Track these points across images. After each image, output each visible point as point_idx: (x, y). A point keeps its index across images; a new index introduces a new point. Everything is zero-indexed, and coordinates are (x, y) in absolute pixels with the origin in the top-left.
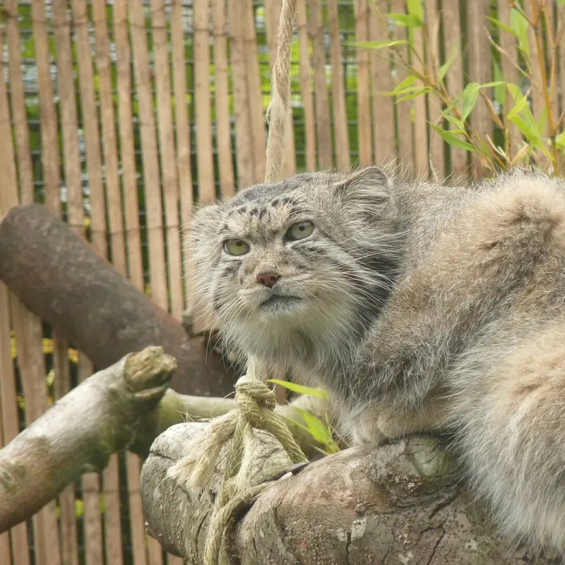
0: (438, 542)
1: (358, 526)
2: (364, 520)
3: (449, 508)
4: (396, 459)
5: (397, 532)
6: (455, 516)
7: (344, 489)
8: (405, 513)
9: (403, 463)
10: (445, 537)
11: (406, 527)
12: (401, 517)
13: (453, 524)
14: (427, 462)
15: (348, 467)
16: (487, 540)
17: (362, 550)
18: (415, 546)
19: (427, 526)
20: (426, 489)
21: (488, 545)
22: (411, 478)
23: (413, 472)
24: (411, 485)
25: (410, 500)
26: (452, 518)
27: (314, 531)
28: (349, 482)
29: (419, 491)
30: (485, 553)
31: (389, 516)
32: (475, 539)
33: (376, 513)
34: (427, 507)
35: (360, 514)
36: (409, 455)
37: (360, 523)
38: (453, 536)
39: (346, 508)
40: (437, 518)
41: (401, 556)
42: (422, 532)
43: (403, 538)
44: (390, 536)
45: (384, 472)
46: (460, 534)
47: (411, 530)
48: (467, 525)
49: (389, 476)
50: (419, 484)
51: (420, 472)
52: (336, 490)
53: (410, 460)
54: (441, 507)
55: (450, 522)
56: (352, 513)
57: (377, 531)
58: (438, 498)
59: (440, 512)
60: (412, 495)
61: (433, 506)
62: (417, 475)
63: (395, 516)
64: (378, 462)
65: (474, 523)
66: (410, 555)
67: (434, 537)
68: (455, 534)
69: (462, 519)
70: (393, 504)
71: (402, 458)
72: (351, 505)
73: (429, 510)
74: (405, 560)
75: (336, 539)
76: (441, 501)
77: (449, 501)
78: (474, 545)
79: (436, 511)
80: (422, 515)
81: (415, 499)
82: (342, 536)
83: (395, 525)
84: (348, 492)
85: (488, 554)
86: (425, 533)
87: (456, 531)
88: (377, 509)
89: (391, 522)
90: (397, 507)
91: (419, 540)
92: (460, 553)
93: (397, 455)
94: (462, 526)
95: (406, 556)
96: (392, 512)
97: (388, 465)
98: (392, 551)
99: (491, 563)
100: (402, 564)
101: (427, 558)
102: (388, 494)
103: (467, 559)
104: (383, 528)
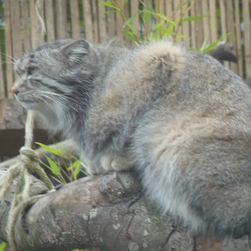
0: (132, 219)
1: (93, 212)
2: (96, 210)
3: (137, 204)
4: (112, 181)
5: (112, 215)
6: (140, 207)
7: (86, 195)
8: (116, 206)
10: (136, 216)
11: (117, 213)
12: (114, 208)
13: (139, 211)
14: (126, 182)
15: (87, 186)
16: (155, 217)
17: (95, 224)
18: (121, 221)
19: (126, 212)
20: (126, 195)
21: (156, 220)
22: (120, 189)
23: (121, 187)
24: (120, 193)
25: (119, 200)
26: (138, 208)
27: (71, 215)
28: (88, 192)
29: (123, 196)
30: (154, 224)
31: (108, 207)
32: (150, 218)
33: (102, 206)
34: (127, 203)
35: (94, 207)
36: (118, 179)
37: (94, 211)
38: (139, 216)
39: (87, 204)
40: (131, 208)
41: (114, 226)
42: (124, 215)
43: (115, 218)
44: (109, 216)
45: (106, 187)
46: (142, 215)
47: (119, 214)
48: (146, 211)
49: (109, 189)
50: (123, 192)
51: (123, 187)
52: (82, 196)
53: (119, 181)
54: (133, 203)
55: (138, 209)
56: (90, 206)
57: (103, 215)
58: (132, 199)
59: (133, 205)
60: (119, 198)
61: (130, 202)
63: (112, 207)
64: (103, 183)
65: (149, 210)
66: (119, 225)
67: (129, 217)
68: (140, 215)
69: (143, 208)
70: (110, 202)
71: (115, 181)
72: (90, 203)
73: (128, 204)
74: (116, 228)
75: (82, 218)
76: (133, 200)
77: (137, 200)
78: (149, 220)
79: (130, 205)
80: (124, 207)
81: (121, 199)
82: (85, 217)
83: (111, 212)
84: (88, 197)
85: (156, 224)
86: (126, 215)
87: (140, 214)
88: (102, 204)
89: (109, 210)
90: (112, 203)
91: (123, 218)
92: (143, 224)
93: (112, 179)
94: (143, 211)
95: (116, 225)
96: (110, 206)
97: (108, 184)
98: (110, 224)
99: (157, 228)
100: (114, 229)
101: (127, 226)
102: (108, 197)
103: (146, 226)
104: (106, 213)
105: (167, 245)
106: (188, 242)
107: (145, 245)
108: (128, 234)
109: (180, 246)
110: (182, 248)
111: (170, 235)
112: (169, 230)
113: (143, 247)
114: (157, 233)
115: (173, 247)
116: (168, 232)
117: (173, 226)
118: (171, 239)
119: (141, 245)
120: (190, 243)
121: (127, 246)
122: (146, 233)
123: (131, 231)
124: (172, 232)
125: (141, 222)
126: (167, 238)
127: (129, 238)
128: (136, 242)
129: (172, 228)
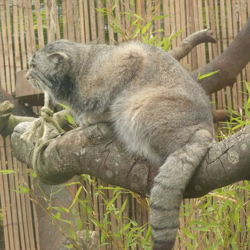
0: (108, 155)
2: (85, 149)
3: (111, 145)
4: (94, 130)
5: (95, 152)
6: (113, 147)
7: (78, 139)
8: (97, 146)
9: (97, 131)
10: (110, 153)
12: (96, 148)
13: (113, 149)
14: (104, 131)
15: (79, 133)
16: (123, 154)
17: (84, 158)
18: (101, 156)
19: (104, 150)
20: (104, 139)
21: (123, 156)
22: (99, 136)
23: (100, 134)
24: (99, 138)
25: (99, 142)
27: (69, 153)
28: (79, 137)
29: (101, 140)
30: (122, 158)
31: (92, 147)
32: (119, 154)
33: (88, 147)
34: (104, 144)
35: (83, 147)
36: (98, 129)
37: (83, 150)
38: (112, 153)
40: (107, 148)
41: (96, 160)
42: (103, 152)
43: (97, 154)
44: (93, 153)
45: (90, 134)
46: (115, 153)
47: (99, 152)
48: (117, 150)
49: (92, 135)
50: (102, 137)
51: (102, 133)
52: (75, 140)
53: (99, 130)
54: (108, 144)
55: (111, 149)
56: (81, 147)
57: (89, 152)
58: (107, 142)
59: (108, 146)
60: (99, 141)
61: (106, 144)
62: (101, 135)
63: (94, 147)
64: (89, 131)
65: (119, 149)
66: (99, 159)
67: (106, 154)
69: (115, 148)
70: (94, 144)
72: (80, 144)
74: (98, 161)
75: (76, 155)
76: (109, 143)
77: (111, 143)
78: (119, 156)
79: (107, 146)
80: (103, 147)
82: (78, 154)
84: (79, 141)
85: (124, 158)
86: (104, 153)
88: (89, 145)
89: (93, 149)
90: (94, 145)
91: (102, 155)
92: (115, 158)
93: (95, 128)
94: (115, 150)
97: (92, 132)
98: (94, 158)
99: (124, 161)
100: (96, 162)
101: (105, 160)
102: (92, 141)
103: (117, 160)
104: (91, 151)
105: (131, 172)
106: (145, 170)
107: (117, 172)
108: (105, 165)
109: (139, 173)
110: (141, 174)
111: (133, 166)
112: (133, 162)
113: (115, 173)
114: (124, 165)
115: (135, 174)
116: (132, 164)
117: (135, 160)
118: (134, 168)
119: (114, 172)
120: (146, 171)
121: (105, 173)
122: (117, 164)
123: (107, 163)
124: (135, 163)
125: (114, 157)
126: (131, 168)
127: (106, 168)
128: (110, 170)
129: (134, 161)
